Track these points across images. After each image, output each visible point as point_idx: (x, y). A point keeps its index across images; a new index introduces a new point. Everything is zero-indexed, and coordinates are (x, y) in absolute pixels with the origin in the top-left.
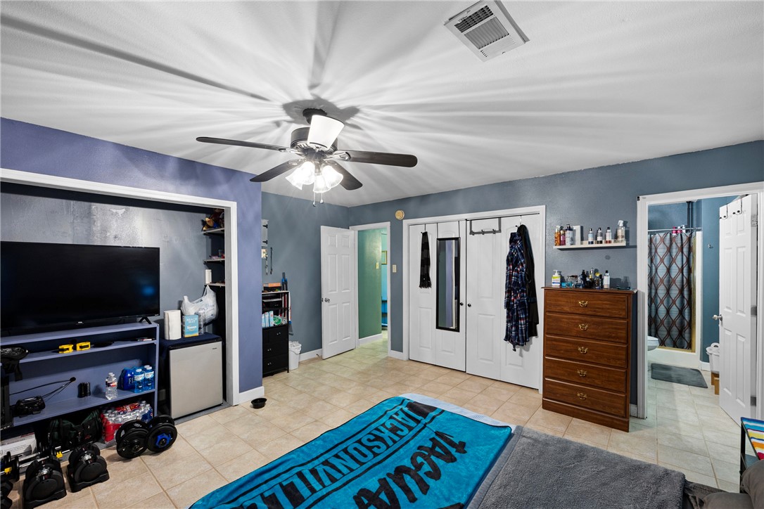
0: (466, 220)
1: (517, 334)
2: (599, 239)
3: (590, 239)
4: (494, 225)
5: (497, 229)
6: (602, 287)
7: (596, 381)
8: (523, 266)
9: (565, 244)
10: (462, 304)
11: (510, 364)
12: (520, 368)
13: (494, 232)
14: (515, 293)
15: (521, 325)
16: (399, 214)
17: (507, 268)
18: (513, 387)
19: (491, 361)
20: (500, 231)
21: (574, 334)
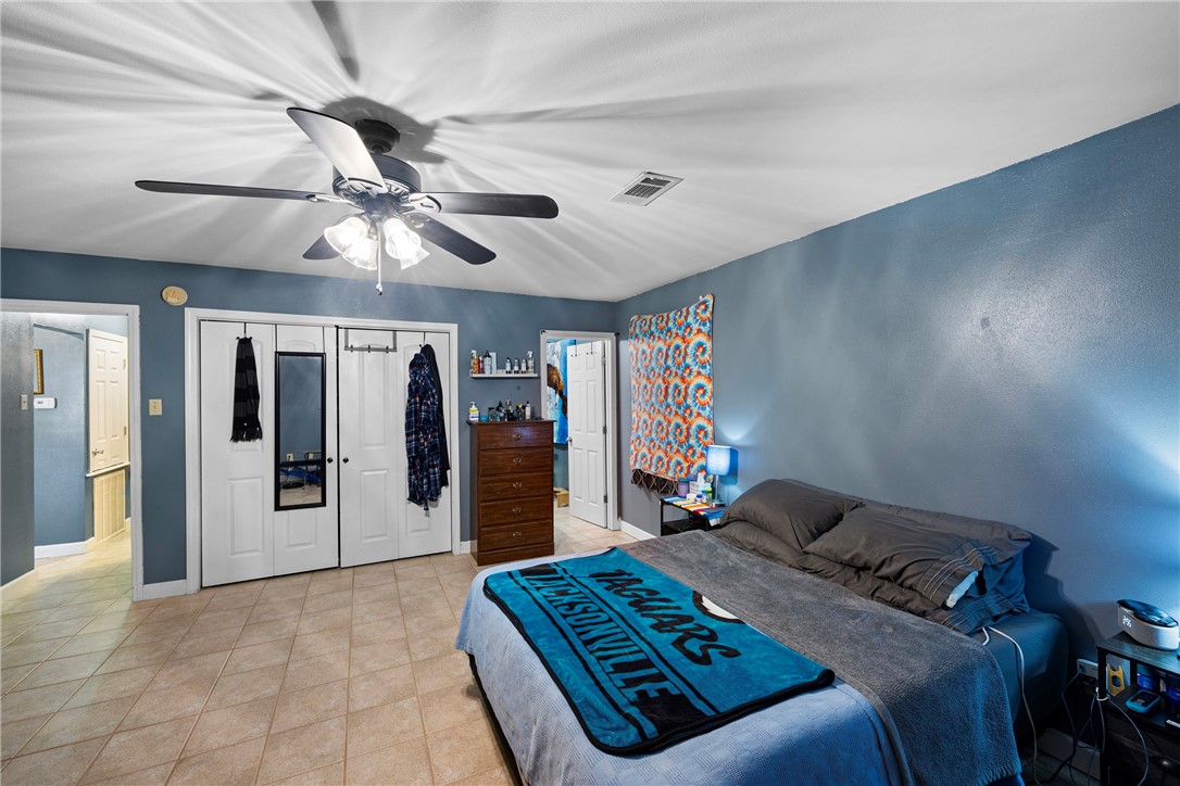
0: (337, 327)
1: (429, 488)
2: (516, 368)
3: (508, 369)
4: (385, 340)
5: (391, 347)
6: (524, 418)
7: (530, 515)
8: (434, 397)
9: (484, 372)
10: (330, 461)
11: (413, 531)
12: (427, 532)
13: (387, 350)
14: (425, 433)
15: (435, 473)
16: (175, 295)
17: (409, 401)
18: (422, 560)
19: (385, 535)
20: (395, 349)
21: (508, 471)
